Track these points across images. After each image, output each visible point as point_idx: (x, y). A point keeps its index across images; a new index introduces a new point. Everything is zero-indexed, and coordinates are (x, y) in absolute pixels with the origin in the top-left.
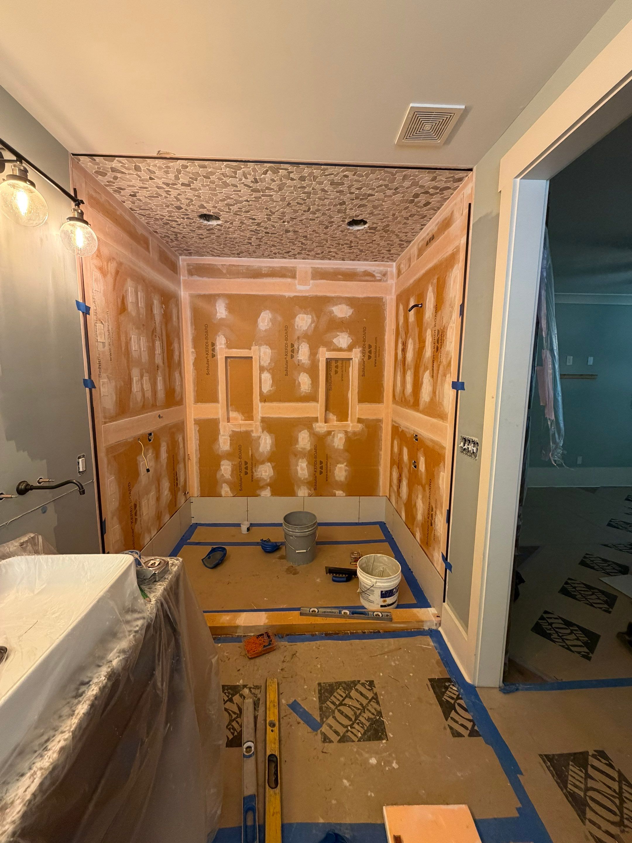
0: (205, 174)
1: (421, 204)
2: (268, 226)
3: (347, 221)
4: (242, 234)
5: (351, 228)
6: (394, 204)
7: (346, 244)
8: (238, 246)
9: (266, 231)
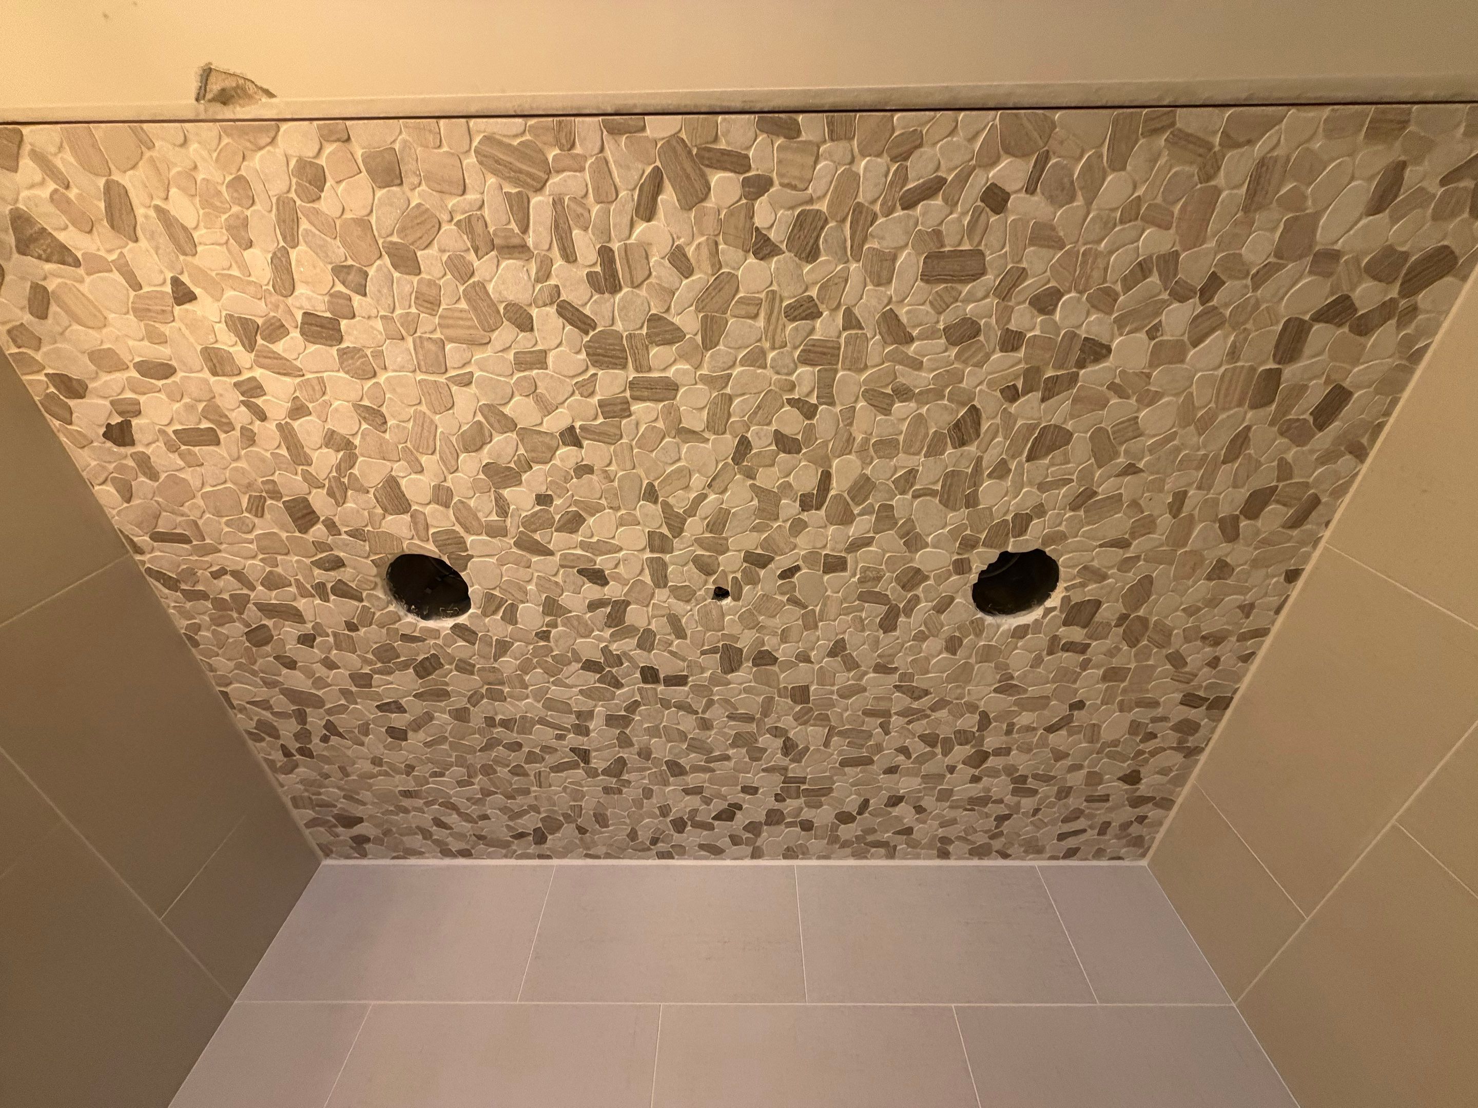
0: (395, 239)
1: (1303, 410)
2: (654, 624)
5: (989, 622)
6: (1186, 414)
7: (963, 737)
8: (539, 779)
9: (643, 659)
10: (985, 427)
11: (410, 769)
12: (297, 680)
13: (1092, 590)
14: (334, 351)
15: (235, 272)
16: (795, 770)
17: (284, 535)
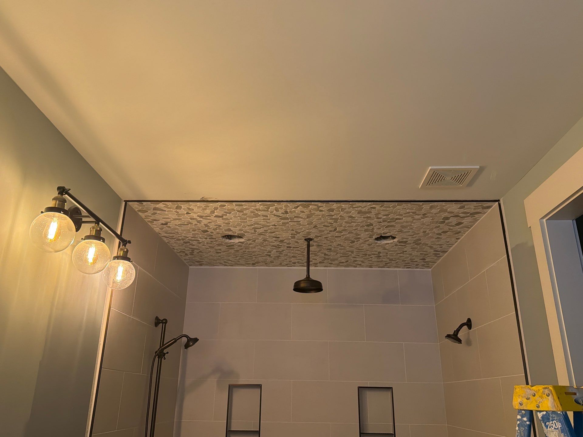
0: (239, 210)
1: (452, 224)
2: (291, 242)
3: (374, 237)
4: (263, 248)
5: (379, 242)
6: (423, 224)
7: (374, 254)
8: (256, 258)
9: (288, 246)
10: (374, 225)
11: (219, 256)
12: (195, 247)
13: (405, 240)
14: (221, 218)
15: (202, 212)
16: (327, 257)
17: (199, 233)
